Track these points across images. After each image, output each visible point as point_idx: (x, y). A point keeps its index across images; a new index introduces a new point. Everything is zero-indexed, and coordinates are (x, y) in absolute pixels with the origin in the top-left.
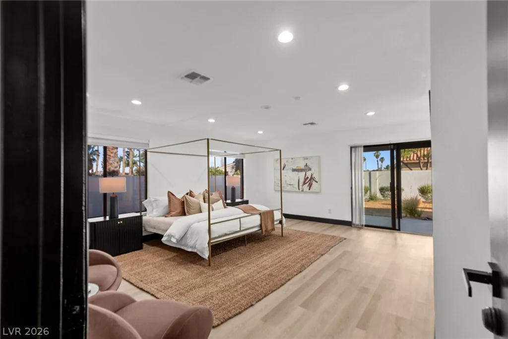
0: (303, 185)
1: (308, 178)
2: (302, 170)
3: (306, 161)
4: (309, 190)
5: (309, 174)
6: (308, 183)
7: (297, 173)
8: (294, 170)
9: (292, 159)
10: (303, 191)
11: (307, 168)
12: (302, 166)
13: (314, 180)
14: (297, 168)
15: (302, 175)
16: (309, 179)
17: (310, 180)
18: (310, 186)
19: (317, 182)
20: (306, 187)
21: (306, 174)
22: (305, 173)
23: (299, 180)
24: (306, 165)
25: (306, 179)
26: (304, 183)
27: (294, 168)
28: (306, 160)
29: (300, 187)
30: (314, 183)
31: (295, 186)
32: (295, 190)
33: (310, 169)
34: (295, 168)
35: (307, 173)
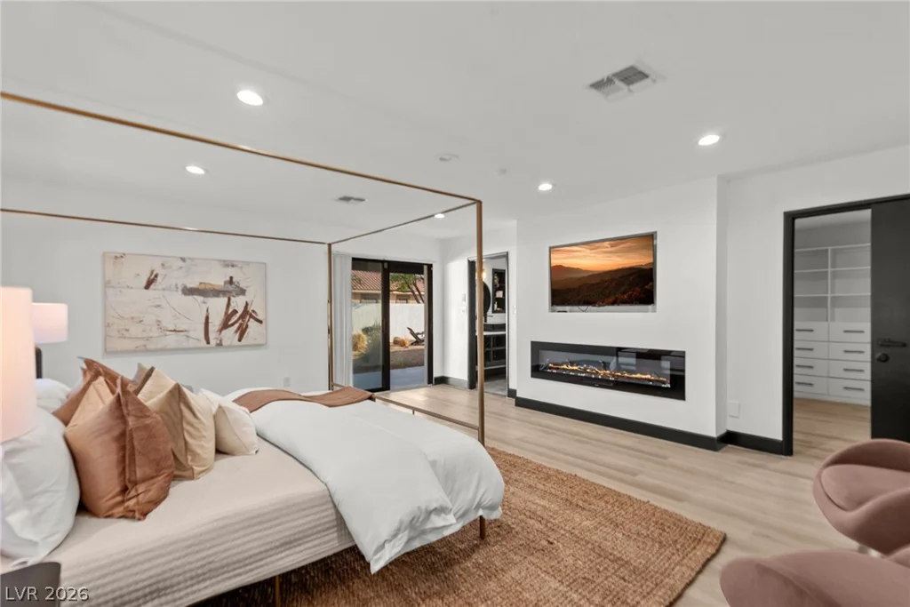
0: (220, 331)
1: (235, 312)
2: (217, 293)
3: (231, 272)
4: (240, 340)
5: (238, 303)
6: (237, 325)
7: (200, 299)
8: (189, 291)
9: (183, 260)
10: (220, 344)
11: (232, 288)
12: (218, 281)
13: (251, 316)
14: (202, 287)
15: (217, 306)
16: (238, 315)
17: (242, 317)
18: (242, 332)
19: (260, 322)
20: (230, 335)
21: (228, 305)
22: (226, 299)
23: (207, 318)
24: (231, 281)
25: (228, 317)
26: (225, 325)
27: (189, 286)
28: (230, 269)
29: (212, 336)
30: (252, 323)
31: (191, 334)
32: (192, 343)
33: (242, 292)
34: (193, 283)
35: (232, 299)
